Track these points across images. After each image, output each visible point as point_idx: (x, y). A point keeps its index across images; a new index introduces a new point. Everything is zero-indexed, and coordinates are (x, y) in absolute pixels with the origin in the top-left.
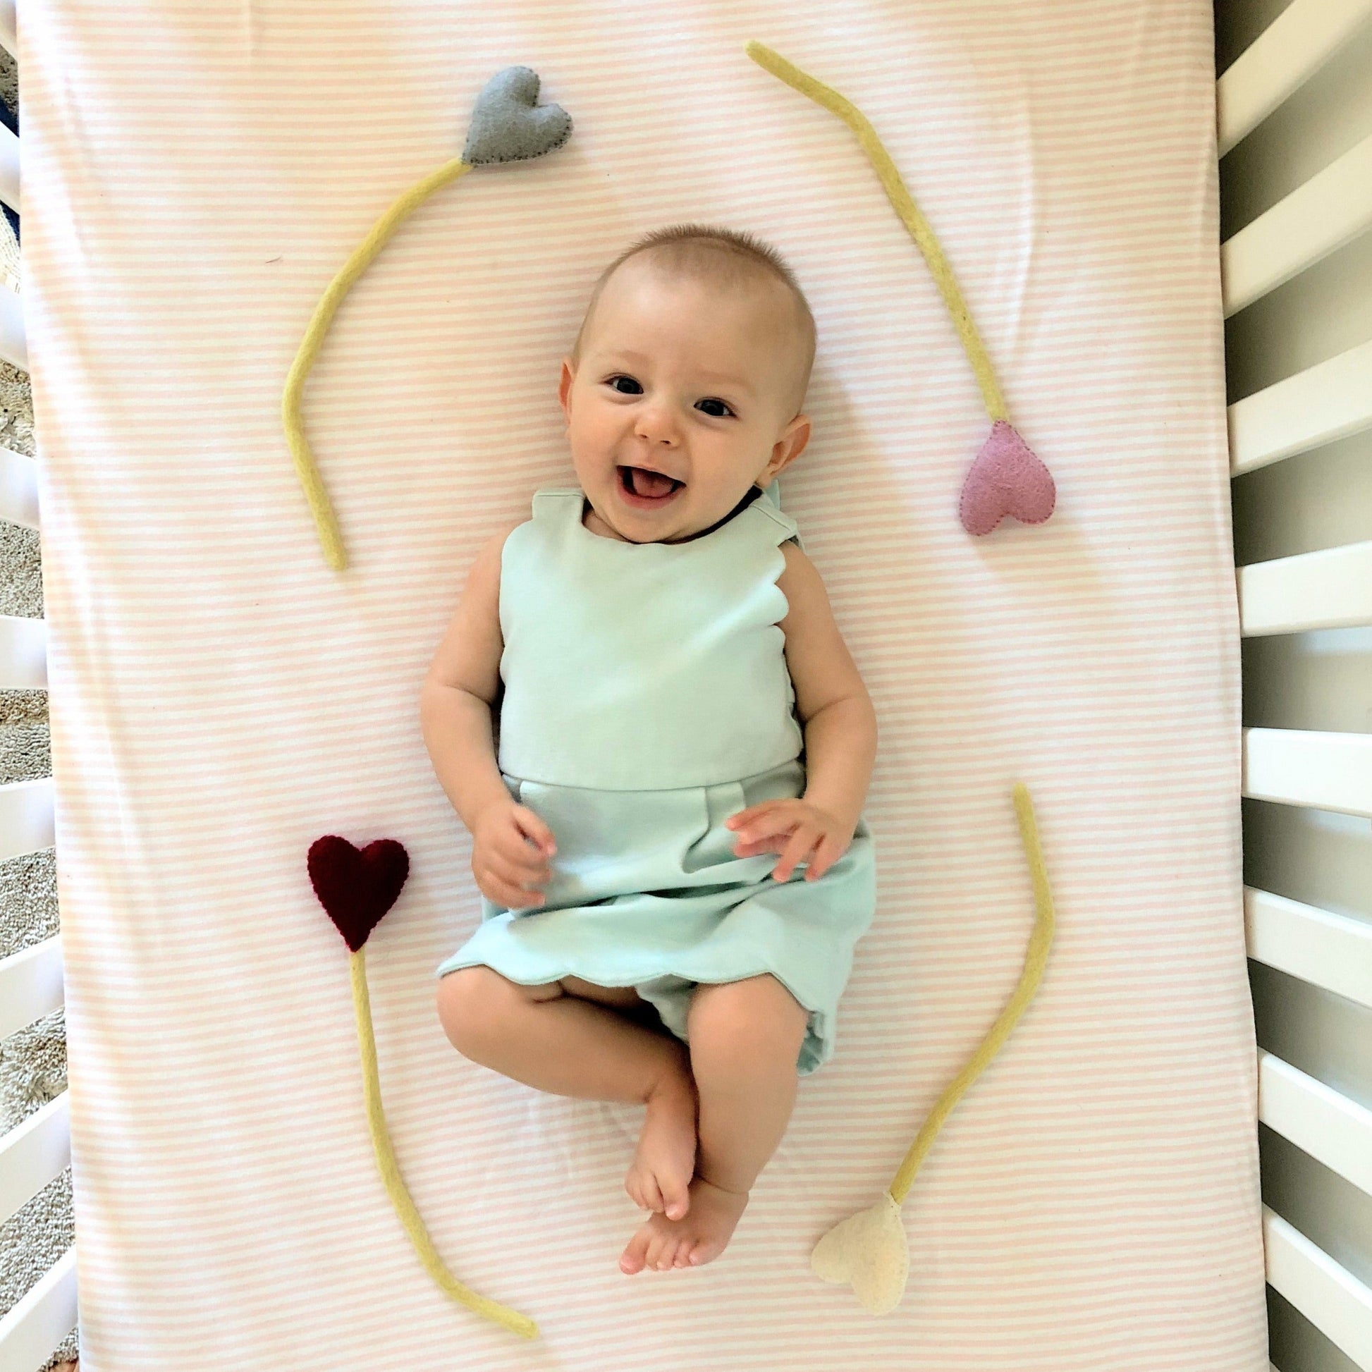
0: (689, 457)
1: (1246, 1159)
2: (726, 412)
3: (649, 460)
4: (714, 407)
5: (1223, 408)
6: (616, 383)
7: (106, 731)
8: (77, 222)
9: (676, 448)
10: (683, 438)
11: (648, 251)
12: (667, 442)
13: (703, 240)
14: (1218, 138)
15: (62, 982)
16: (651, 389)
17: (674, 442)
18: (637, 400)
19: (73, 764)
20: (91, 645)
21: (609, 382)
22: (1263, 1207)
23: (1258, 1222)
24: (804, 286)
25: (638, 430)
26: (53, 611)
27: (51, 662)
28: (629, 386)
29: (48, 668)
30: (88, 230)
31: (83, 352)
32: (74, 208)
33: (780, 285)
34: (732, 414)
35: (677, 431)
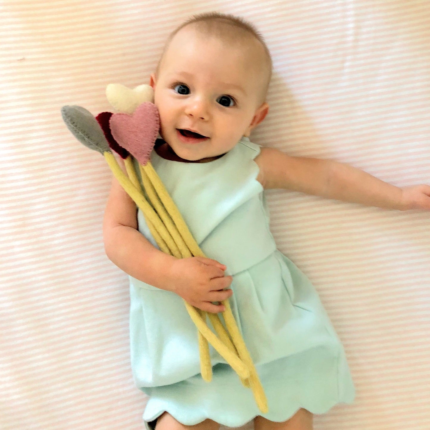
0: (213, 126)
2: (232, 104)
3: (192, 126)
4: (226, 101)
6: (177, 89)
9: (207, 122)
10: (211, 117)
11: (194, 25)
12: (202, 118)
13: (220, 19)
16: (194, 90)
17: (206, 118)
18: (187, 97)
21: (174, 87)
24: (266, 41)
25: (188, 111)
28: (184, 89)
33: (257, 41)
34: (235, 105)
35: (208, 113)
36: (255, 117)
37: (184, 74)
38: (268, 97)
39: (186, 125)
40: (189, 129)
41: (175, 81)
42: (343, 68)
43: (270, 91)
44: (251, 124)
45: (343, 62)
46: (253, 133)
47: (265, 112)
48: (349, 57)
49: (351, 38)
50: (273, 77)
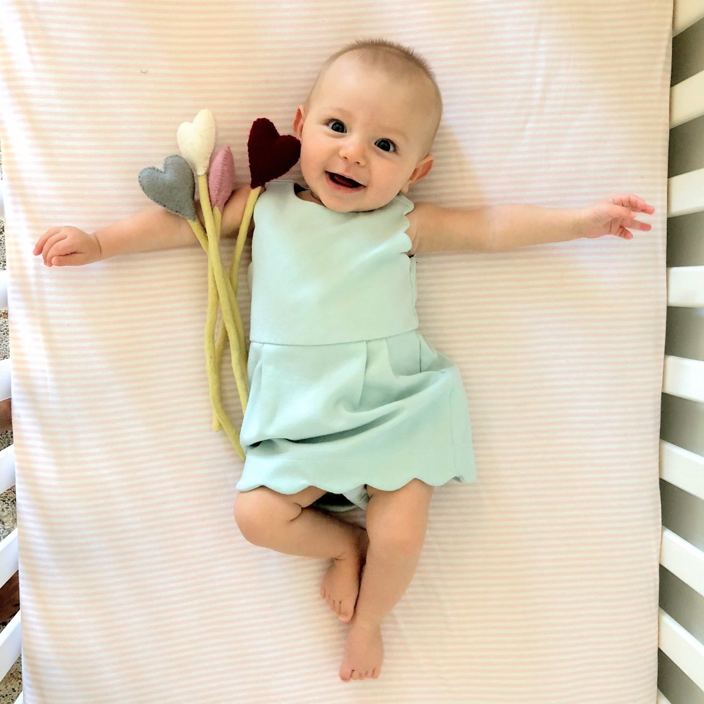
0: (370, 172)
1: (652, 584)
2: (392, 148)
3: (347, 171)
4: (385, 145)
5: (666, 180)
6: (331, 125)
7: (41, 336)
8: (28, 45)
10: (368, 162)
12: (358, 163)
14: (673, 27)
15: (14, 473)
16: (351, 131)
17: (362, 163)
18: (343, 137)
19: (22, 354)
20: (34, 288)
21: (327, 124)
22: (659, 608)
23: (656, 617)
25: (342, 153)
26: (12, 268)
27: (10, 296)
28: (339, 127)
29: (9, 300)
30: (34, 50)
31: (31, 121)
32: (27, 37)
34: (395, 151)
35: (364, 157)
36: (415, 171)
37: (340, 110)
38: (434, 147)
39: (339, 169)
40: (343, 174)
41: (330, 118)
42: (523, 130)
43: (436, 139)
44: (411, 179)
45: (526, 122)
46: (411, 189)
47: (429, 166)
48: (533, 118)
49: (538, 95)
50: (442, 123)
